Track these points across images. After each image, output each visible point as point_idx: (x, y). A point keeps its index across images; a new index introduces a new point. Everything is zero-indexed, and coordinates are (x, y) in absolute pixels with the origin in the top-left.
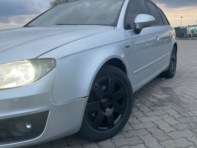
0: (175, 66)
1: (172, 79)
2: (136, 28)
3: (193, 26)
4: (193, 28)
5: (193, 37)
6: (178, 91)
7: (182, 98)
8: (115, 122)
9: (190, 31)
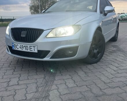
0: (118, 35)
1: (116, 42)
2: (105, 13)
3: (121, 14)
4: (122, 15)
5: (121, 20)
6: (121, 47)
7: (124, 50)
8: (98, 56)
9: (120, 17)
